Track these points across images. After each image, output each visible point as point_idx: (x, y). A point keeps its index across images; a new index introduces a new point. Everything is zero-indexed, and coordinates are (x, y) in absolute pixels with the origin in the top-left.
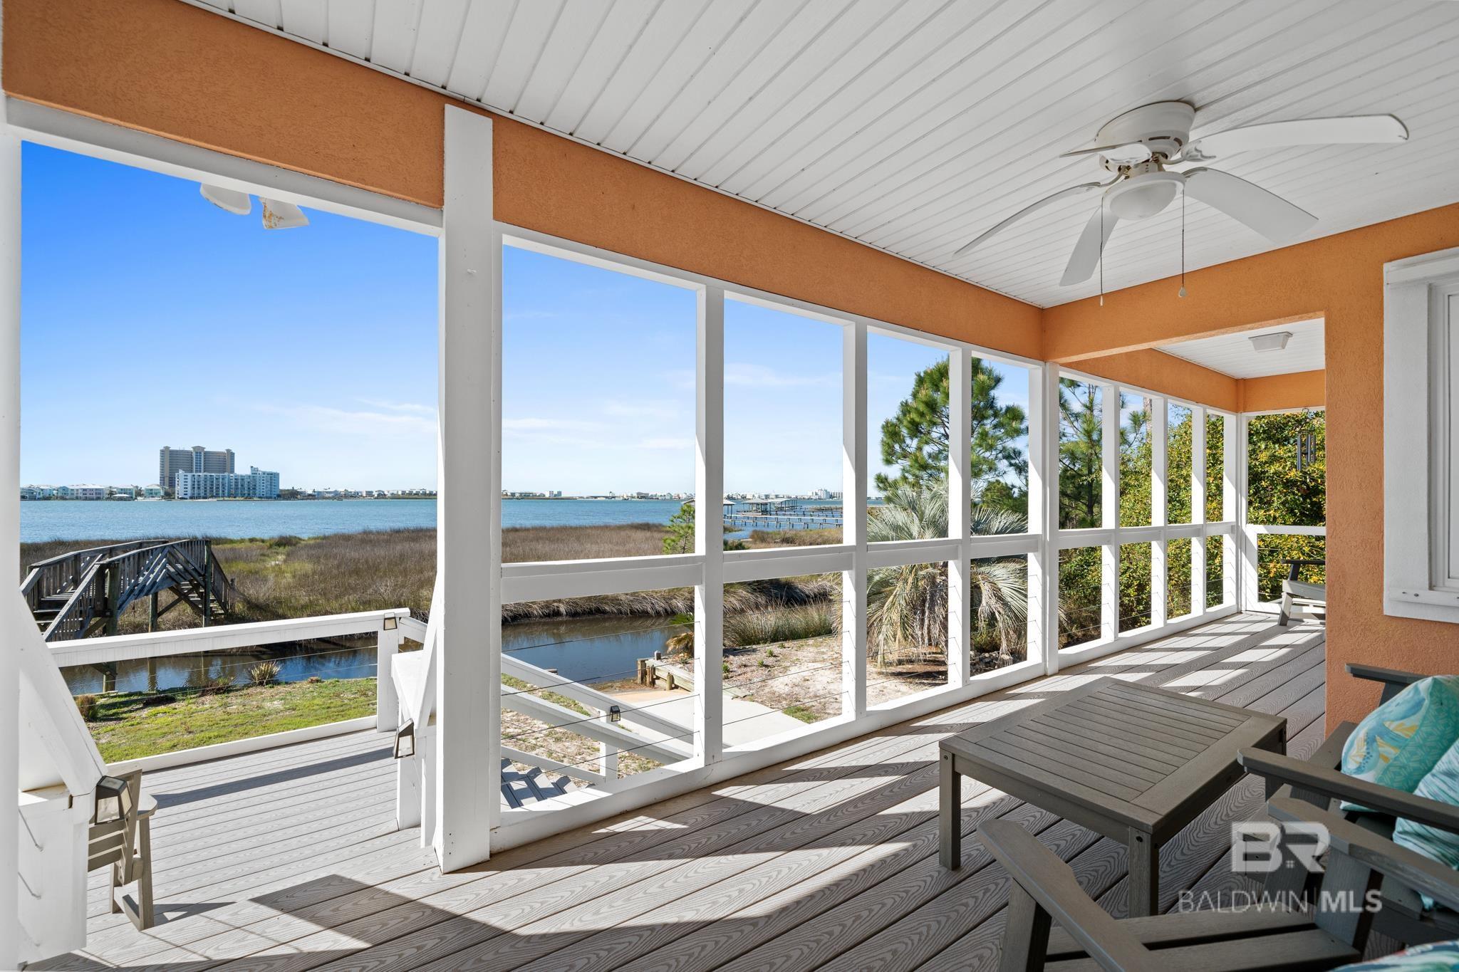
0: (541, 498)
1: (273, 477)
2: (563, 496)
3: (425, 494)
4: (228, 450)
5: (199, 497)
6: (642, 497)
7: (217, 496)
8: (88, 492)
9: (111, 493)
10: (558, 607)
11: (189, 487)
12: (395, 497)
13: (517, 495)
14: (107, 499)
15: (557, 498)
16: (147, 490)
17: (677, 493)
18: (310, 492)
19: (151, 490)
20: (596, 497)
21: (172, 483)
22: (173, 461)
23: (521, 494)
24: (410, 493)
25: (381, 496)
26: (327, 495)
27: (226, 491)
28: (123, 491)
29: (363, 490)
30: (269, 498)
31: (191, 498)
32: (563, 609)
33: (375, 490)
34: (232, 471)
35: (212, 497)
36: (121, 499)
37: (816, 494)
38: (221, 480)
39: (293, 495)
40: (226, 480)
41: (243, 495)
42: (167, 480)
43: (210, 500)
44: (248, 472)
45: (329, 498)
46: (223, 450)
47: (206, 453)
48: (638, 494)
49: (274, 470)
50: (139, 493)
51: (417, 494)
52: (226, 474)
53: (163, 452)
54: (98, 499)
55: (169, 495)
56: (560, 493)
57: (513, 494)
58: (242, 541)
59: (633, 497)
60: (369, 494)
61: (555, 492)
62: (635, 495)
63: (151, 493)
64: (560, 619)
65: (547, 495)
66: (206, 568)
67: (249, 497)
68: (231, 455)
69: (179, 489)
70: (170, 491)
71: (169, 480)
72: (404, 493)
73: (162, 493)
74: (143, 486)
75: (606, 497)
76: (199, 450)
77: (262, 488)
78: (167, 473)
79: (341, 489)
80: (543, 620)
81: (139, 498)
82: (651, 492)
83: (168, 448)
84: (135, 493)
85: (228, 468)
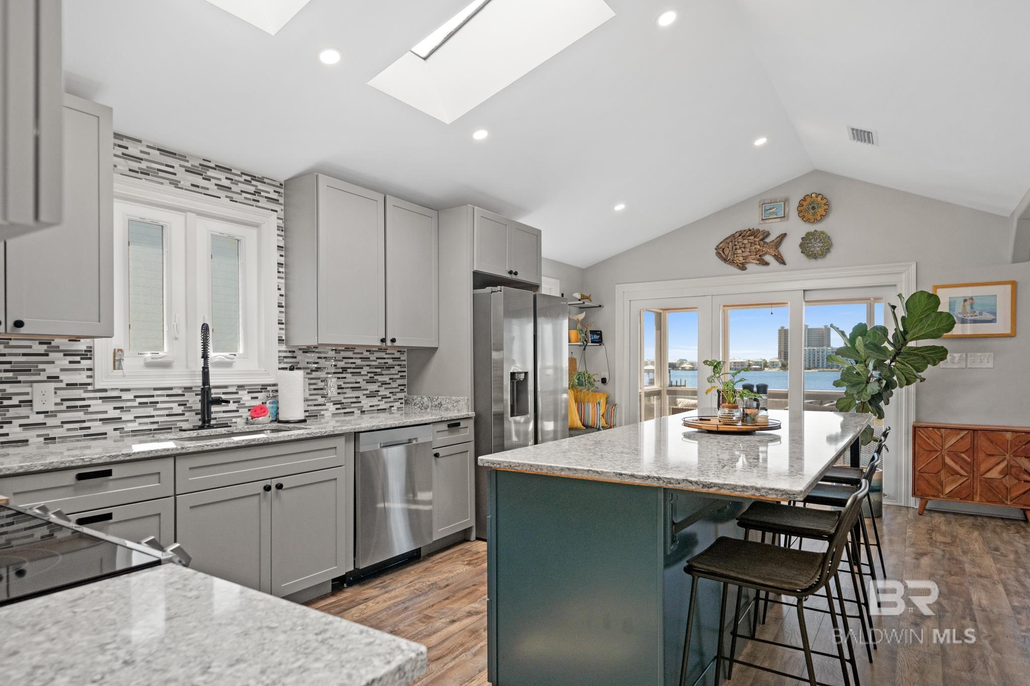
4: (825, 327)
7: (817, 367)
8: (737, 364)
9: (750, 365)
16: (771, 362)
19: (773, 362)
21: (786, 358)
22: (787, 337)
27: (825, 363)
28: (757, 363)
34: (829, 345)
35: (814, 368)
36: (755, 369)
38: (821, 353)
40: (825, 353)
42: (783, 354)
43: (813, 370)
46: (821, 326)
47: (809, 330)
50: (766, 365)
52: (825, 348)
53: (779, 330)
55: (784, 367)
63: (773, 365)
68: (827, 331)
69: (791, 361)
70: (785, 362)
73: (780, 365)
74: (768, 360)
78: (783, 349)
81: (766, 369)
83: (783, 328)
84: (765, 365)
85: (826, 343)
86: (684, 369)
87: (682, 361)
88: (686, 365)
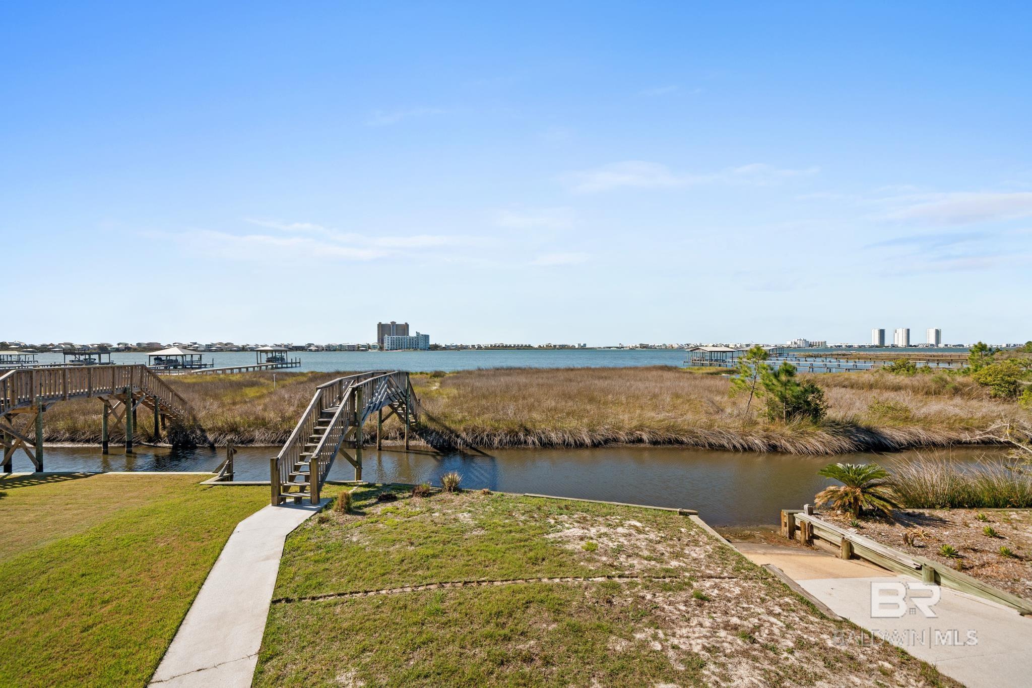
0: (573, 348)
1: (427, 337)
2: (587, 347)
3: (503, 346)
4: (406, 323)
5: (394, 350)
6: (645, 347)
7: (401, 349)
8: (350, 347)
9: (359, 348)
10: (640, 435)
11: (390, 344)
12: (487, 348)
13: (558, 347)
14: (357, 350)
15: (583, 348)
16: (373, 345)
17: (671, 344)
18: (444, 346)
19: (375, 345)
20: (610, 348)
21: (383, 343)
22: (383, 329)
23: (560, 346)
24: (495, 346)
25: (480, 348)
26: (452, 348)
27: (405, 346)
28: (363, 346)
29: (470, 344)
30: (424, 349)
31: (391, 350)
32: (645, 437)
33: (476, 344)
34: (408, 335)
35: (400, 349)
36: (362, 350)
37: (795, 343)
38: (403, 340)
39: (436, 347)
40: (406, 340)
41: (413, 348)
43: (399, 351)
44: (415, 335)
45: (453, 349)
46: (404, 323)
47: (397, 325)
48: (641, 345)
49: (427, 334)
50: (370, 347)
51: (499, 346)
52: (405, 336)
54: (354, 350)
55: (381, 348)
56: (585, 345)
57: (555, 346)
58: (416, 373)
59: (638, 347)
60: (473, 346)
61: (582, 345)
62: (638, 345)
63: (374, 347)
64: (642, 445)
65: (577, 347)
66: (406, 391)
67: (415, 349)
68: (407, 325)
69: (385, 345)
70: (382, 346)
71: (381, 340)
72: (491, 345)
73: (379, 347)
74: (371, 344)
75: (617, 347)
76: (393, 323)
77: (421, 345)
78: (380, 337)
79: (459, 344)
80: (629, 445)
81: (370, 350)
82: (651, 343)
83: (380, 323)
84: (368, 347)
85: (406, 333)
86: (311, 350)
87: (310, 345)
88: (312, 348)
